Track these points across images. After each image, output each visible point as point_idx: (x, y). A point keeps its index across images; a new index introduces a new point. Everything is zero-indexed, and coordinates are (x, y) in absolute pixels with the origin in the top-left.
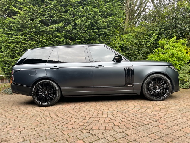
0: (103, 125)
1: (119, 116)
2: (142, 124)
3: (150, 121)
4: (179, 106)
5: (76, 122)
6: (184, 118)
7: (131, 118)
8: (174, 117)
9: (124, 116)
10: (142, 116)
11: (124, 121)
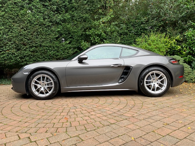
0: (54, 126)
1: (82, 113)
2: (108, 124)
3: (119, 119)
5: (20, 121)
6: (160, 115)
7: (96, 115)
9: (89, 113)
10: (111, 113)
11: (86, 120)
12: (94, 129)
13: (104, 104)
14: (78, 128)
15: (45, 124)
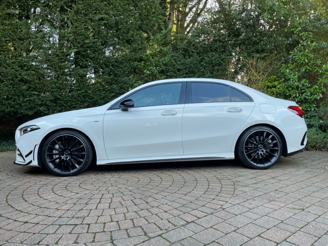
0: (90, 230)
1: (135, 205)
2: (183, 223)
3: (200, 214)
4: (255, 179)
5: (26, 222)
6: (266, 205)
7: (160, 207)
8: (246, 204)
9: (147, 203)
10: (184, 203)
11: (144, 217)
12: (161, 232)
13: (170, 188)
14: (132, 233)
15: (73, 227)
